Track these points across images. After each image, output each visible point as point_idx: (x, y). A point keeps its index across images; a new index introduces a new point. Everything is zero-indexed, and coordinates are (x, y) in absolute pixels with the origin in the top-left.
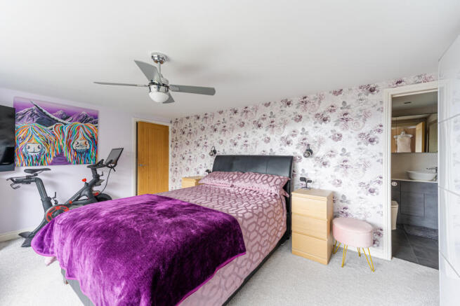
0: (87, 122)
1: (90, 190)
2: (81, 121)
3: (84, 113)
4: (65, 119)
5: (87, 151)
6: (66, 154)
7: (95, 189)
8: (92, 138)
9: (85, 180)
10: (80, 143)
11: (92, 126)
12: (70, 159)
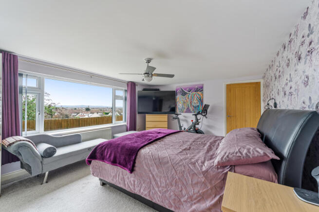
0: (198, 91)
1: (195, 127)
2: (195, 92)
3: (197, 87)
4: (189, 92)
5: (198, 106)
6: (190, 108)
7: (197, 126)
8: (200, 100)
9: (192, 121)
10: (195, 102)
11: (200, 93)
12: (191, 110)
